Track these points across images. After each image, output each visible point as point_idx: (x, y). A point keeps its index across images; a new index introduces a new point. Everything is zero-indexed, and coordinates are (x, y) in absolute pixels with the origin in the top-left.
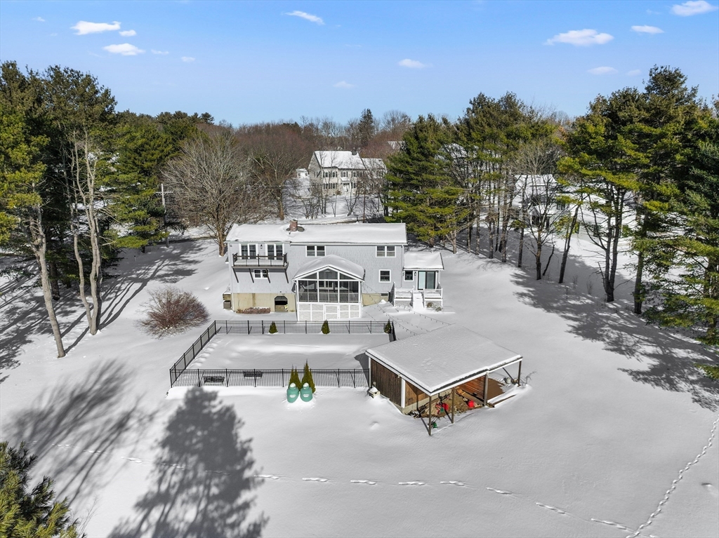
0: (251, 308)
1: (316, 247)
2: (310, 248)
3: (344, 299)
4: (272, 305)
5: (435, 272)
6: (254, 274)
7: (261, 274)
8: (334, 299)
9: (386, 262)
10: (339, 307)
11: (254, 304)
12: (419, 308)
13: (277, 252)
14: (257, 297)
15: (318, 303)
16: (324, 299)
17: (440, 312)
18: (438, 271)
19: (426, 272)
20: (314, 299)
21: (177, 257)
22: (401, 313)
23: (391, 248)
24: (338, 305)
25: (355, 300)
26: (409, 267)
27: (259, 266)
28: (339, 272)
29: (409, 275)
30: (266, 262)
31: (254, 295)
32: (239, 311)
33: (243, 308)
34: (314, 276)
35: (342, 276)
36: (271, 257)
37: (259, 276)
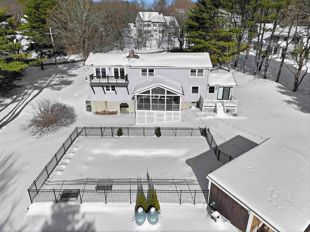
0: (105, 111)
1: (148, 70)
2: (144, 71)
3: (169, 108)
4: (118, 109)
5: (230, 87)
6: (105, 88)
7: (110, 88)
8: (162, 108)
9: (196, 81)
10: (165, 114)
11: (106, 108)
12: (221, 114)
13: (120, 74)
14: (108, 103)
15: (151, 111)
16: (155, 108)
17: (236, 117)
18: (232, 87)
19: (224, 87)
20: (148, 108)
21: (65, 72)
22: (209, 117)
23: (201, 71)
24: (165, 112)
25: (177, 108)
26: (212, 84)
27: (108, 83)
28: (166, 89)
29: (212, 90)
30: (113, 81)
31: (106, 102)
32: (97, 113)
33: (99, 111)
34: (148, 92)
35: (169, 92)
36: (116, 76)
37: (109, 90)
